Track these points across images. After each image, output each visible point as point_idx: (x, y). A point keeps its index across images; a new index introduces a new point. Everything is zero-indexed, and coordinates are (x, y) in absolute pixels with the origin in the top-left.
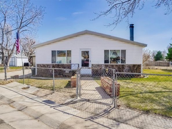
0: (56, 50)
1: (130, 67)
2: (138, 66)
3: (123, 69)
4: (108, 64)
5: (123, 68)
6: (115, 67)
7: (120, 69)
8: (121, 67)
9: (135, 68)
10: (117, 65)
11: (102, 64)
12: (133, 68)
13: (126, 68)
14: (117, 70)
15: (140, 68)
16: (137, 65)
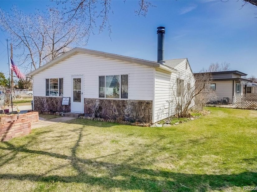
0: (50, 78)
1: (133, 105)
2: (147, 103)
3: (124, 108)
4: (104, 99)
5: (124, 106)
6: (113, 104)
7: (120, 107)
8: (121, 105)
9: (143, 107)
10: (114, 101)
11: (96, 99)
12: (139, 107)
13: (129, 107)
14: (116, 108)
15: (150, 108)
16: (145, 101)
